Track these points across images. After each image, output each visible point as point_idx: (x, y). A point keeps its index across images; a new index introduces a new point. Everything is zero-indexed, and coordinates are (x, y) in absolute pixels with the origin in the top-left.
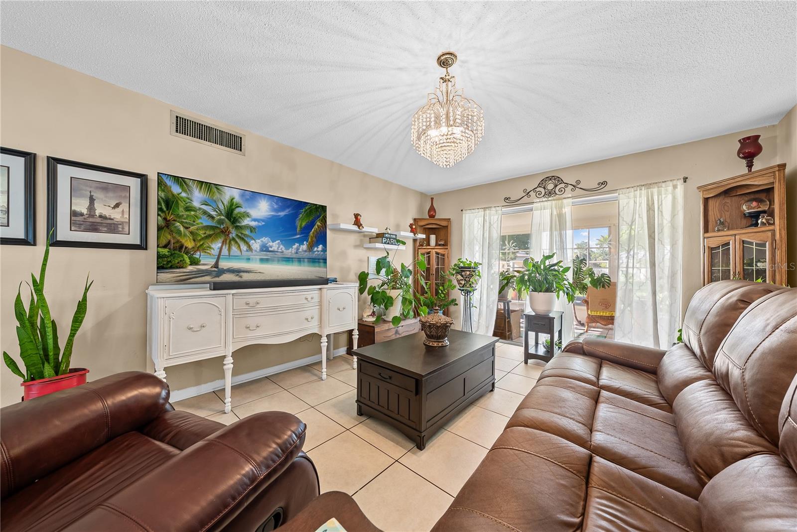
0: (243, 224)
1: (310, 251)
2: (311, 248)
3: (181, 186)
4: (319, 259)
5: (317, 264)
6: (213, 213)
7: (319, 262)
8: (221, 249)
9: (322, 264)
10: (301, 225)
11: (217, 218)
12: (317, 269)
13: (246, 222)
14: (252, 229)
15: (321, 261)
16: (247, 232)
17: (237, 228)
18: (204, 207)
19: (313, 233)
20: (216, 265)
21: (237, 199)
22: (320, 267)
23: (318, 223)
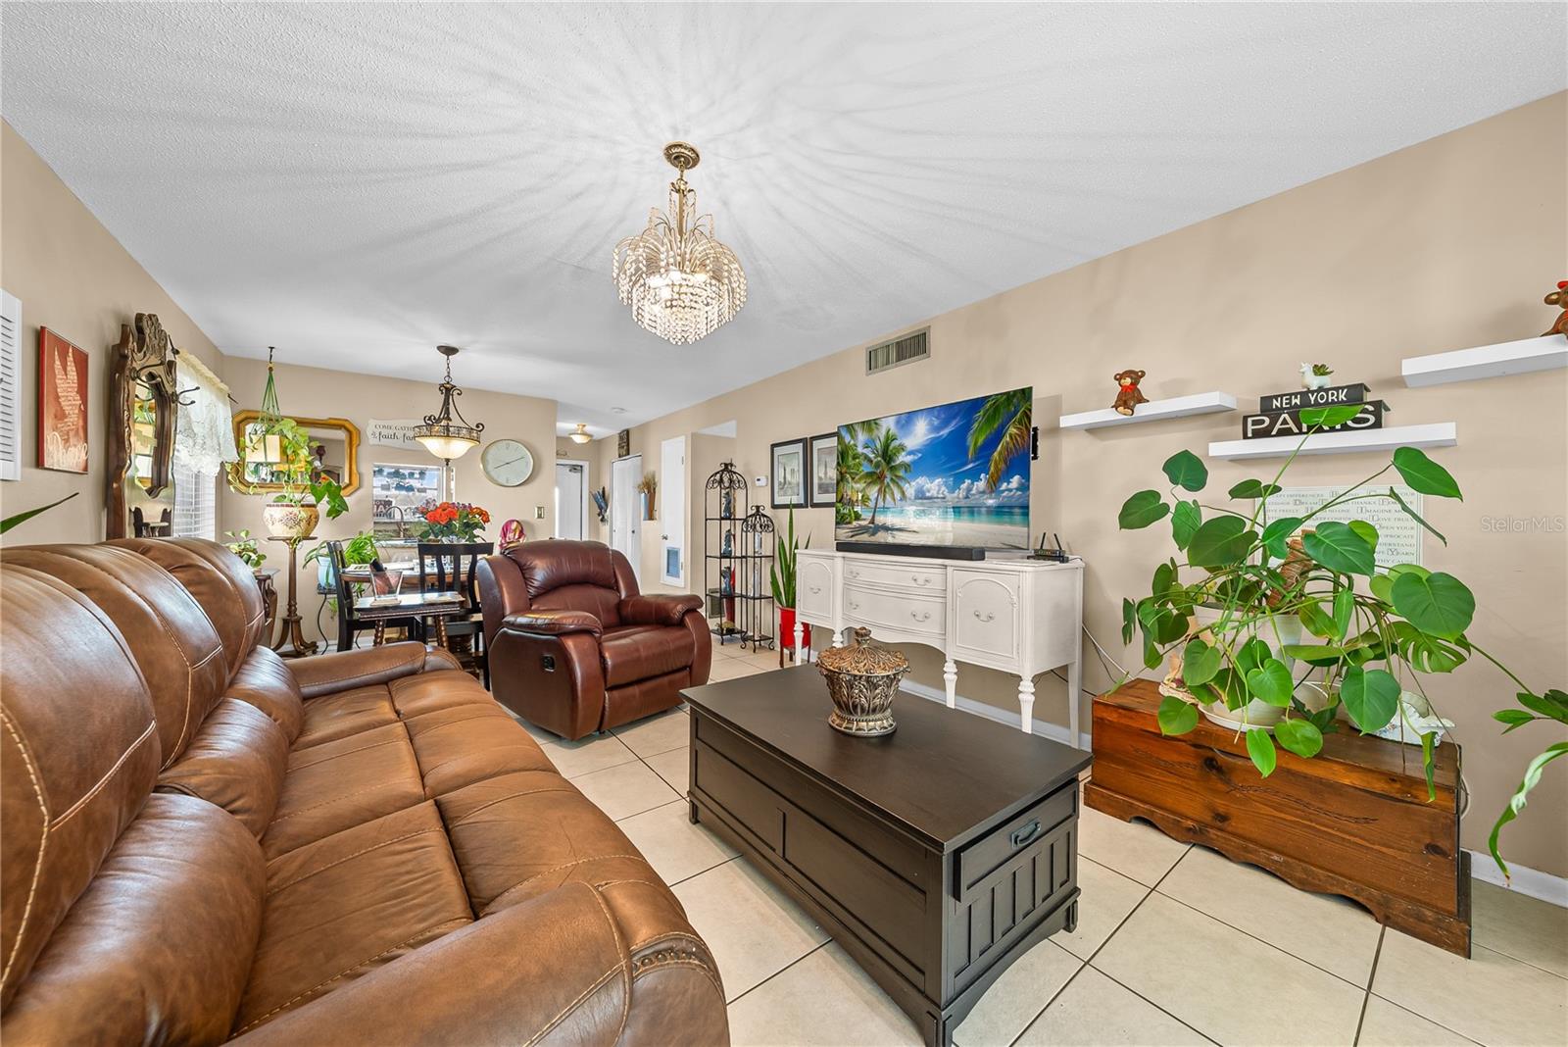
0: (898, 462)
1: (992, 491)
2: (993, 486)
3: (850, 433)
4: (1011, 507)
5: (1006, 518)
6: (872, 456)
7: (1011, 514)
8: (877, 499)
9: (1018, 518)
10: (975, 444)
11: (875, 461)
12: (1007, 528)
13: (902, 458)
14: (906, 467)
15: (1017, 510)
16: (901, 473)
17: (892, 469)
18: (865, 451)
19: (1000, 453)
20: (872, 522)
21: (893, 430)
22: (1012, 523)
23: (1013, 430)
